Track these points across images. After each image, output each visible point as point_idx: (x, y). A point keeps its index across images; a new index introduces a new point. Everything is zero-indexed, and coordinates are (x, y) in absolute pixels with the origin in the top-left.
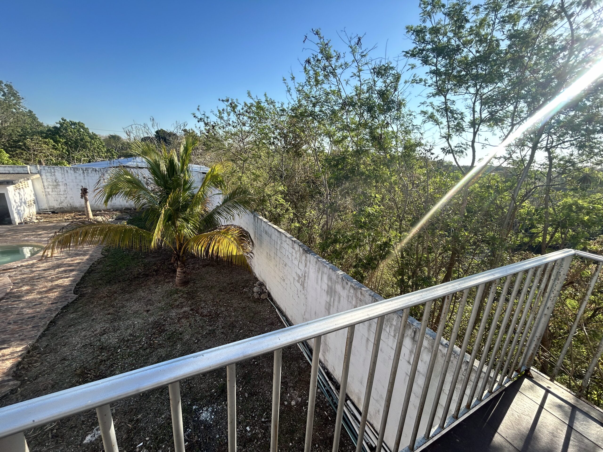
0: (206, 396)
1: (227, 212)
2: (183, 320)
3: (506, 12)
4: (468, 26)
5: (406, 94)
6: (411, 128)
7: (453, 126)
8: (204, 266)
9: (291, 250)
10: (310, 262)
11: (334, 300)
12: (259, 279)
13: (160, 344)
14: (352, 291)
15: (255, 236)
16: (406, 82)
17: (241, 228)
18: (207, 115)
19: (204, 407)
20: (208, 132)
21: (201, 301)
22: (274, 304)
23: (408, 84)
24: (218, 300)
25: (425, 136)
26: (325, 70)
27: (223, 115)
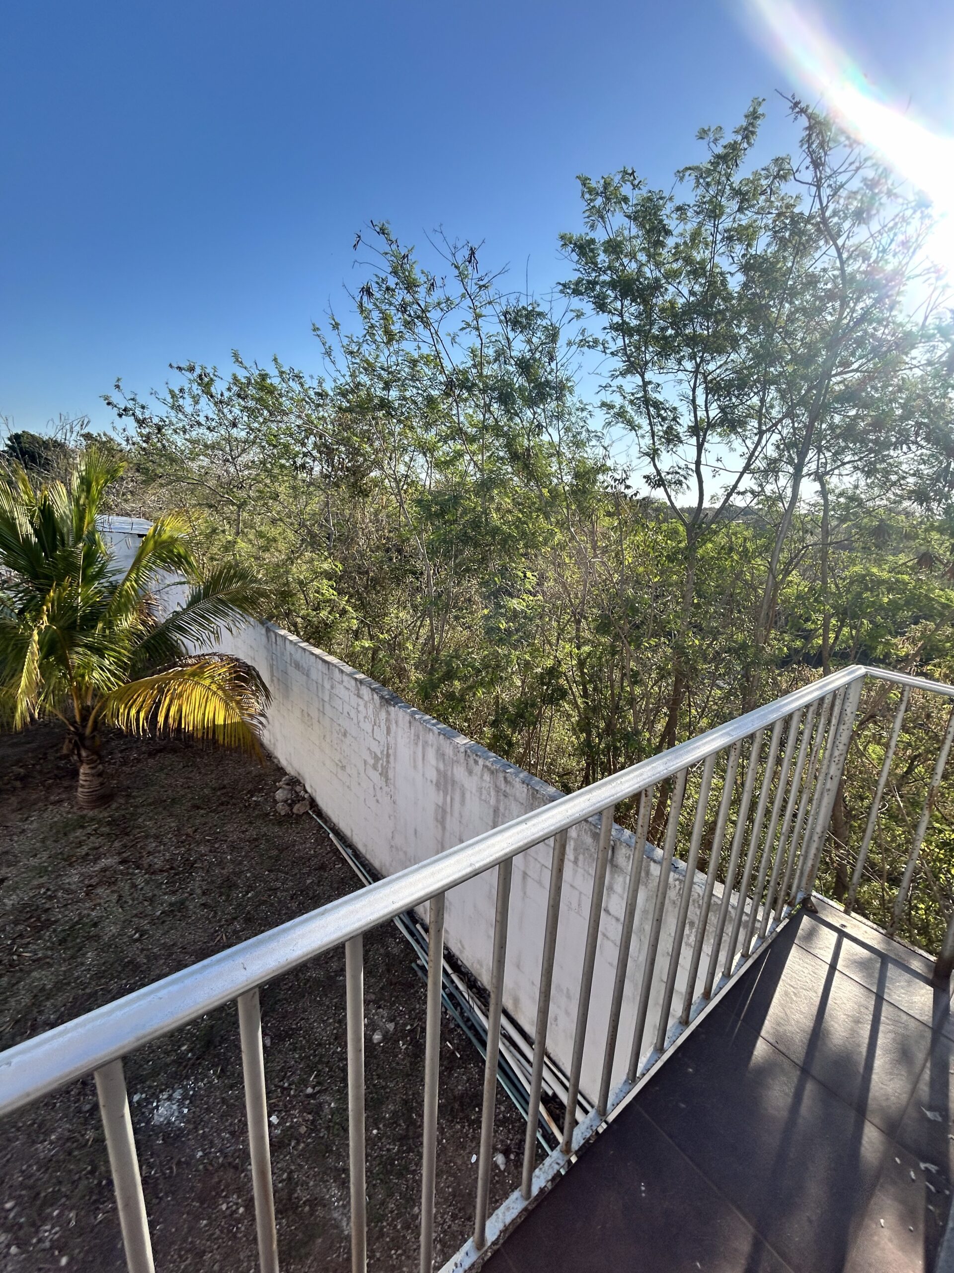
0: (167, 1065)
1: (201, 625)
2: (100, 891)
3: (734, 221)
4: (671, 242)
5: (572, 367)
6: (584, 435)
7: (661, 433)
8: (151, 754)
9: (354, 700)
10: (396, 723)
11: (452, 799)
12: (289, 769)
13: (39, 959)
14: (487, 777)
15: (272, 675)
16: (570, 344)
17: (237, 660)
18: (141, 400)
19: (162, 1091)
20: (147, 439)
21: (147, 837)
22: (326, 822)
23: (574, 347)
24: (190, 831)
25: (612, 451)
26: (406, 311)
27: (181, 402)
